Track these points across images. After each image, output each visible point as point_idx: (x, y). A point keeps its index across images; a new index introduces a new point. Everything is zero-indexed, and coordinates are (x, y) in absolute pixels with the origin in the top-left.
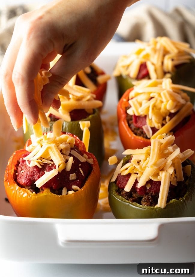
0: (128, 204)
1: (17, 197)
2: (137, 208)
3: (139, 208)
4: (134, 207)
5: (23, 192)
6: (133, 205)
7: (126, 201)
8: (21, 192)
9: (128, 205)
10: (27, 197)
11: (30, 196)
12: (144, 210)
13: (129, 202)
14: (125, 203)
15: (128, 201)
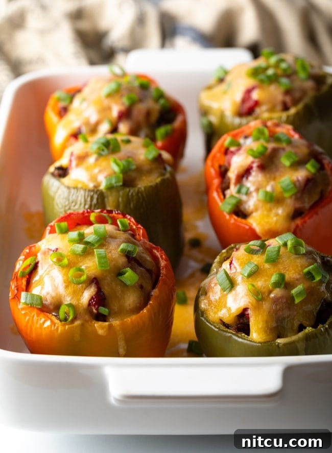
0: (230, 334)
1: (34, 328)
2: (245, 341)
3: (248, 342)
4: (240, 340)
5: (43, 320)
6: (239, 337)
7: (226, 329)
8: (41, 319)
9: (231, 337)
10: (51, 327)
11: (57, 325)
12: (258, 346)
13: (232, 331)
14: (224, 333)
15: (229, 330)
